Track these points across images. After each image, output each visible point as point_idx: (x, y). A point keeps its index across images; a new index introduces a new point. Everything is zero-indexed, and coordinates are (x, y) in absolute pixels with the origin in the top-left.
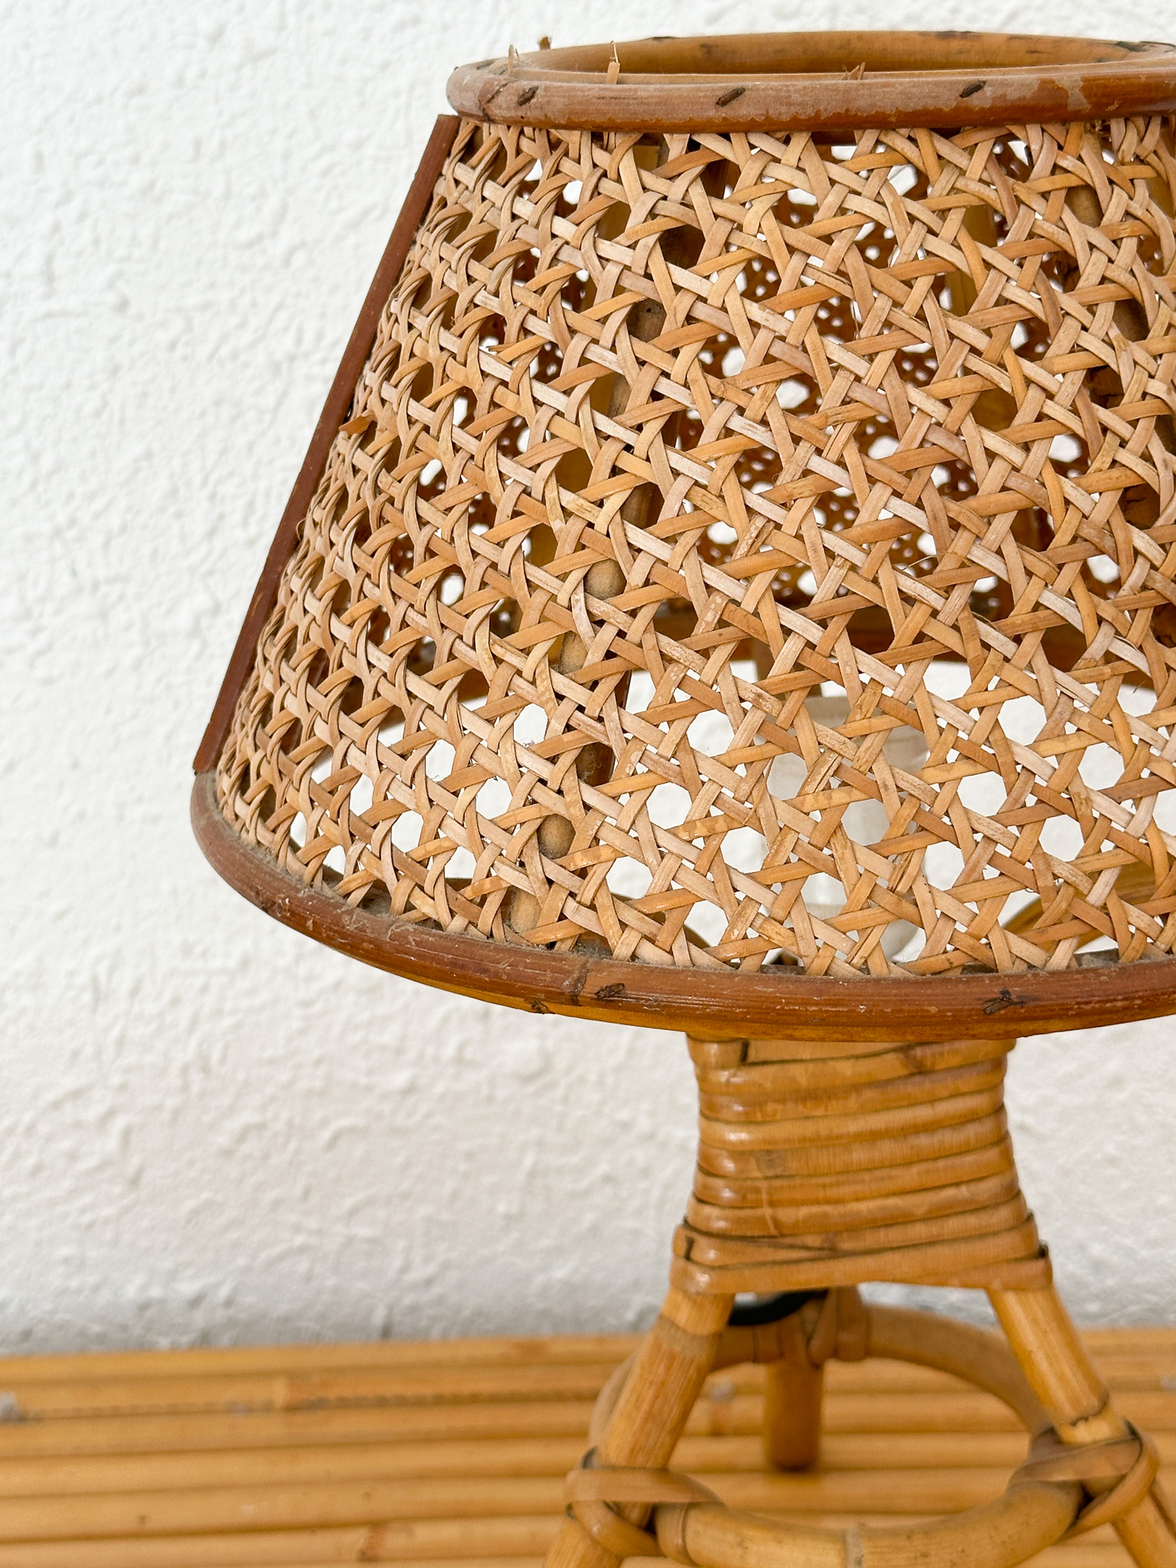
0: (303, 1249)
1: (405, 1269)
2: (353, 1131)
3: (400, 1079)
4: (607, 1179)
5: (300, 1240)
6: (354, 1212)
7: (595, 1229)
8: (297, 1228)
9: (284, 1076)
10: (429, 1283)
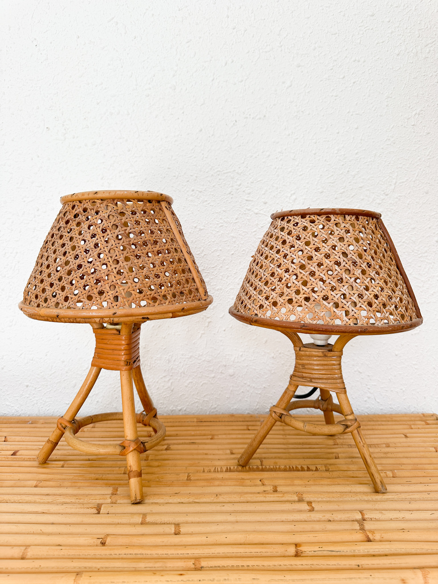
0: (197, 402)
1: (212, 406)
2: (205, 383)
3: (213, 375)
4: (243, 392)
5: (196, 401)
6: (205, 396)
7: (240, 400)
8: (196, 399)
9: (195, 375)
10: (215, 408)
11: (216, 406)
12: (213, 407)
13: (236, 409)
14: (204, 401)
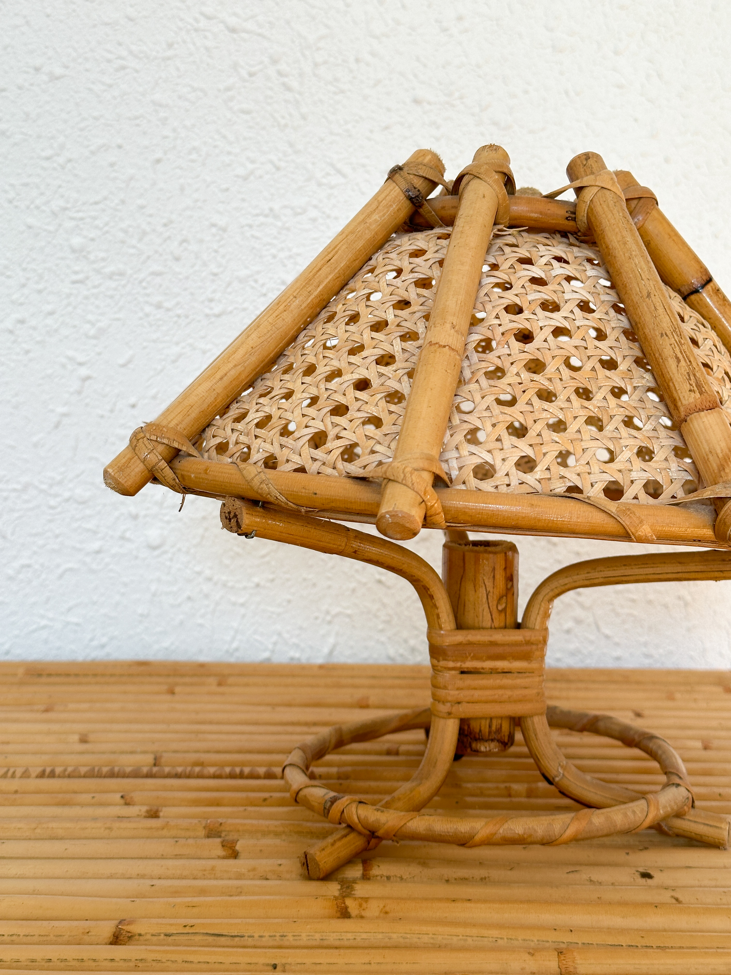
11: (104, 640)
12: (95, 643)
13: (167, 649)
14: (68, 623)
